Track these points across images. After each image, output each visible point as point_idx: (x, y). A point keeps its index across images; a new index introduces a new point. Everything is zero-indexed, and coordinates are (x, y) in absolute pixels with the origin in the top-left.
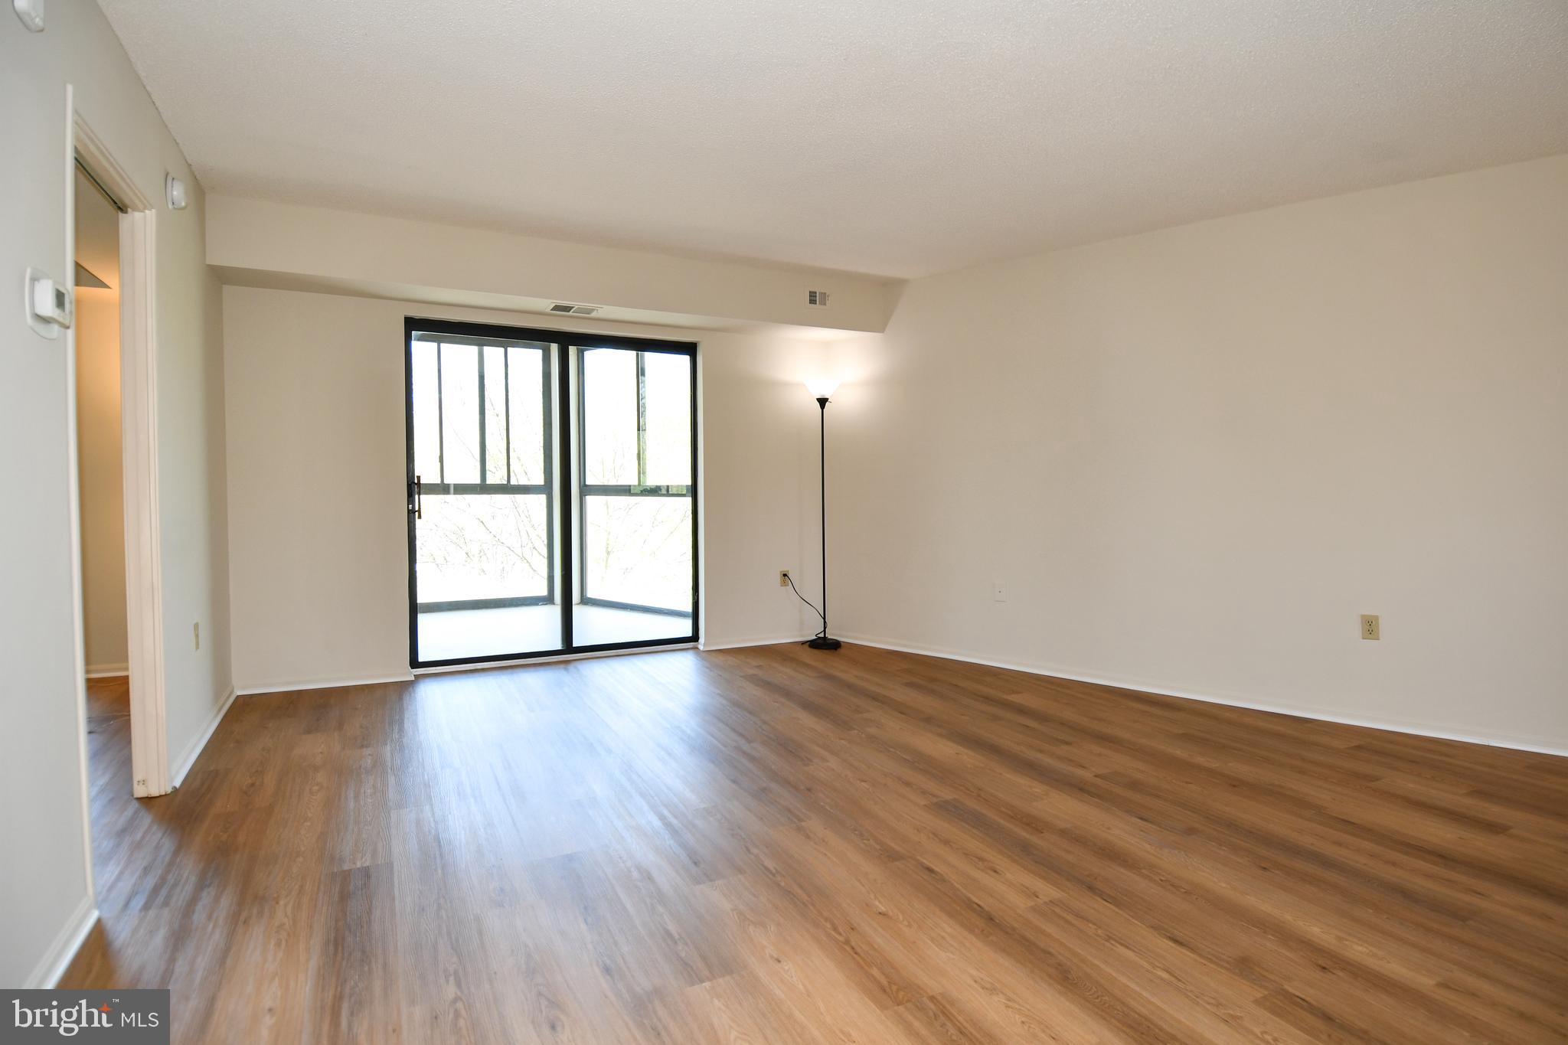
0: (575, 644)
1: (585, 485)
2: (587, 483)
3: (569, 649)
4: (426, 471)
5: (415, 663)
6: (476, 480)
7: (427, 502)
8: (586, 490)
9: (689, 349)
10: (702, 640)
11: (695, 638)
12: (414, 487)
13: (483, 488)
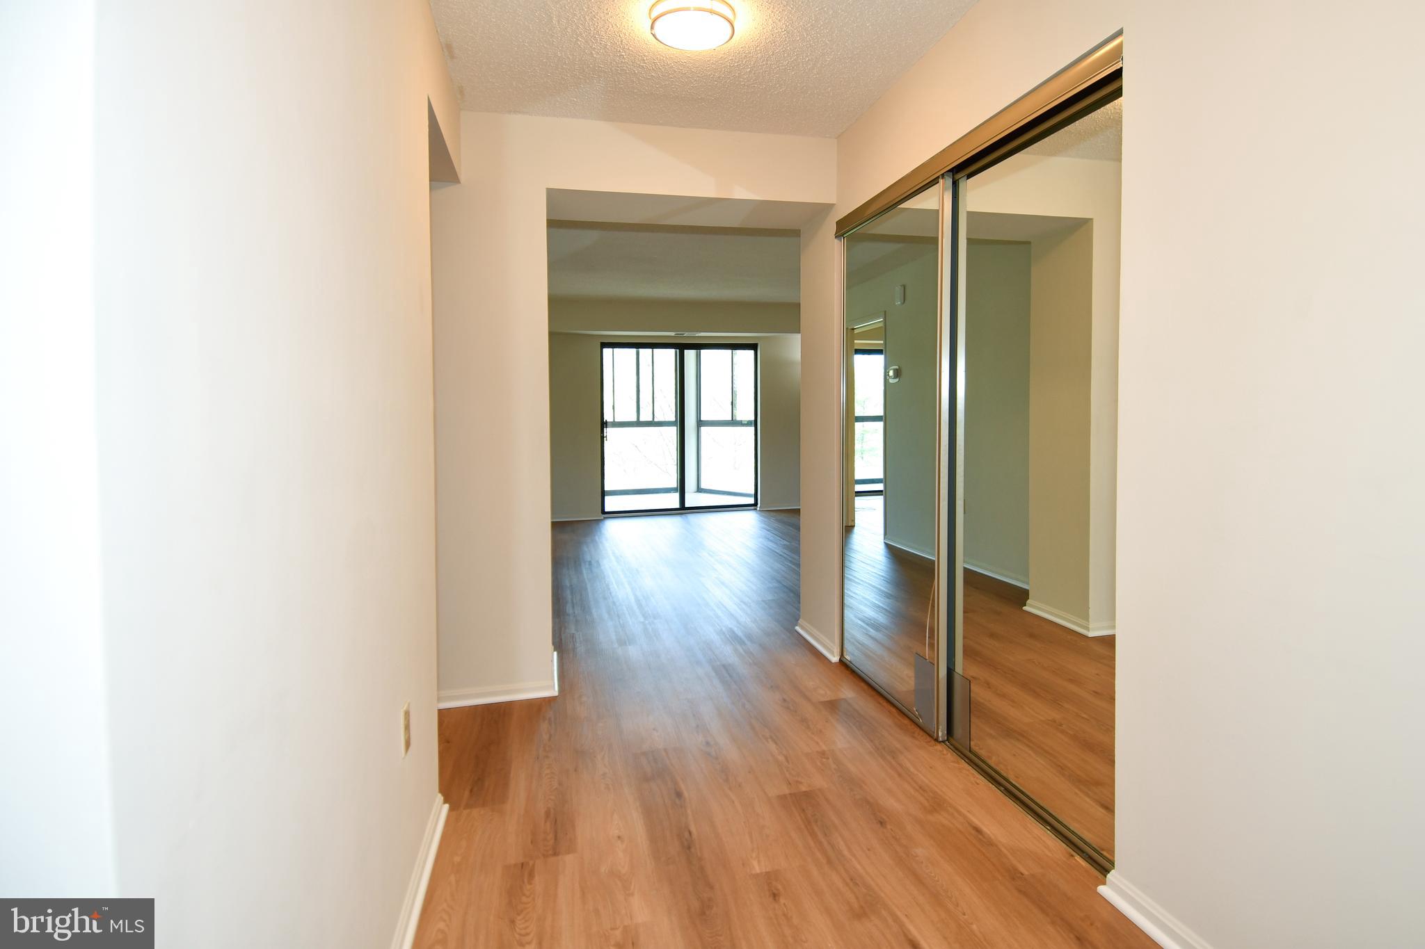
0: (687, 505)
1: (700, 420)
2: (702, 419)
3: (683, 509)
4: (608, 417)
5: (603, 512)
6: (634, 419)
7: (609, 432)
8: (700, 423)
9: (753, 347)
10: (759, 505)
11: (756, 504)
12: (604, 424)
13: (639, 424)
